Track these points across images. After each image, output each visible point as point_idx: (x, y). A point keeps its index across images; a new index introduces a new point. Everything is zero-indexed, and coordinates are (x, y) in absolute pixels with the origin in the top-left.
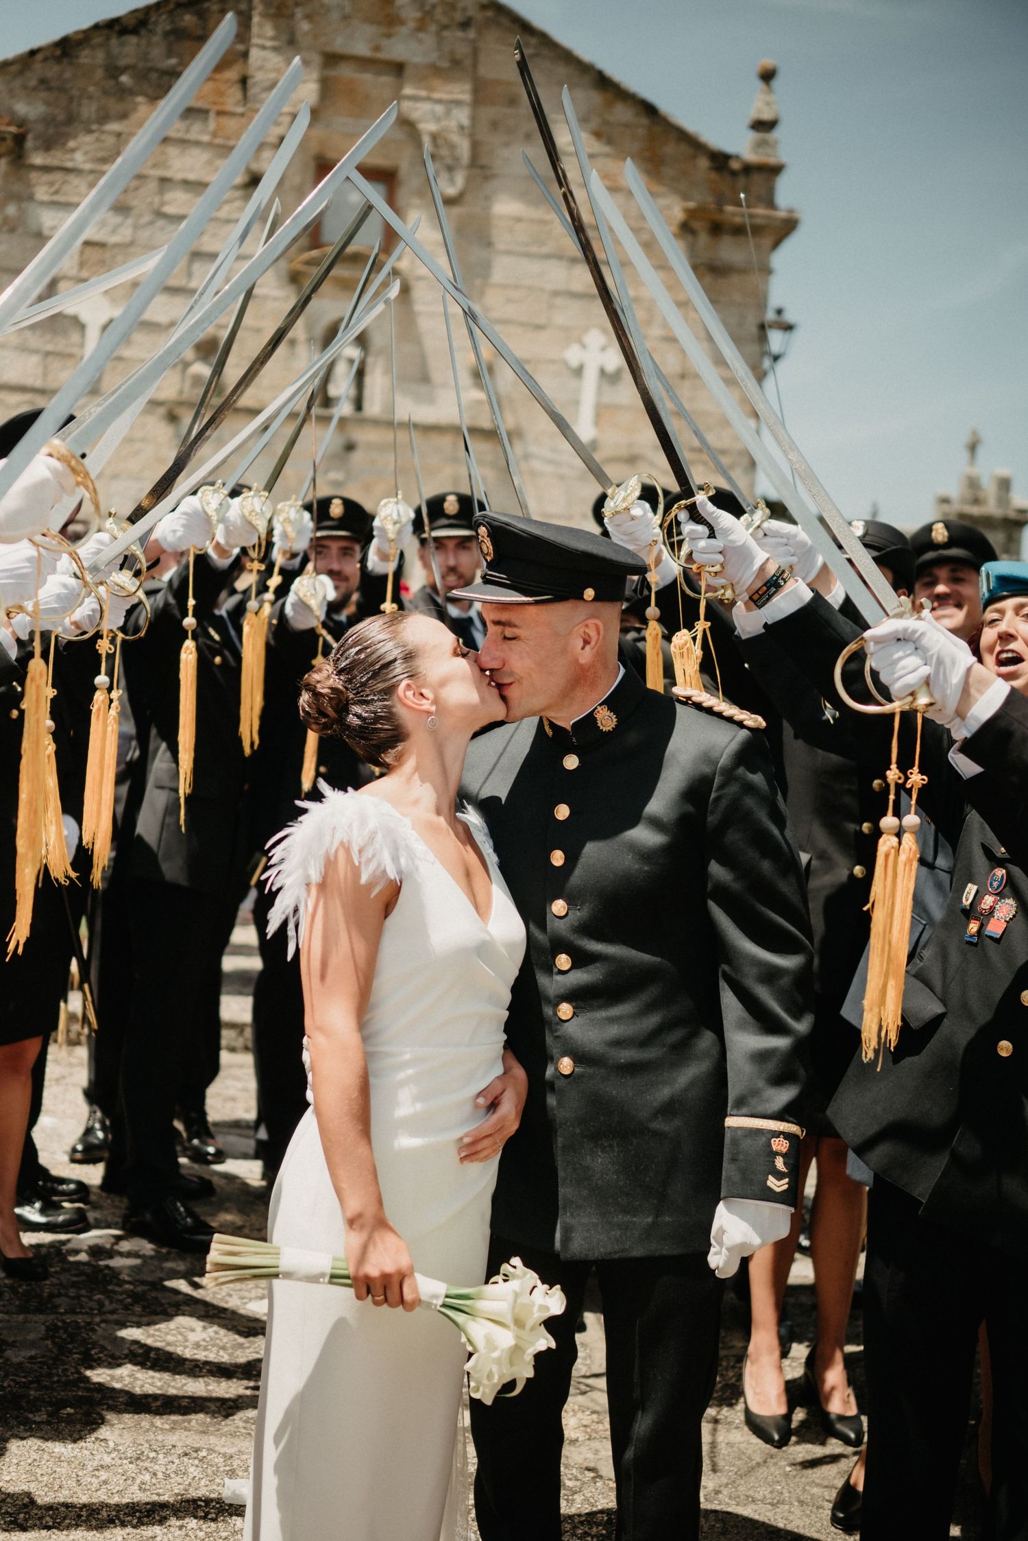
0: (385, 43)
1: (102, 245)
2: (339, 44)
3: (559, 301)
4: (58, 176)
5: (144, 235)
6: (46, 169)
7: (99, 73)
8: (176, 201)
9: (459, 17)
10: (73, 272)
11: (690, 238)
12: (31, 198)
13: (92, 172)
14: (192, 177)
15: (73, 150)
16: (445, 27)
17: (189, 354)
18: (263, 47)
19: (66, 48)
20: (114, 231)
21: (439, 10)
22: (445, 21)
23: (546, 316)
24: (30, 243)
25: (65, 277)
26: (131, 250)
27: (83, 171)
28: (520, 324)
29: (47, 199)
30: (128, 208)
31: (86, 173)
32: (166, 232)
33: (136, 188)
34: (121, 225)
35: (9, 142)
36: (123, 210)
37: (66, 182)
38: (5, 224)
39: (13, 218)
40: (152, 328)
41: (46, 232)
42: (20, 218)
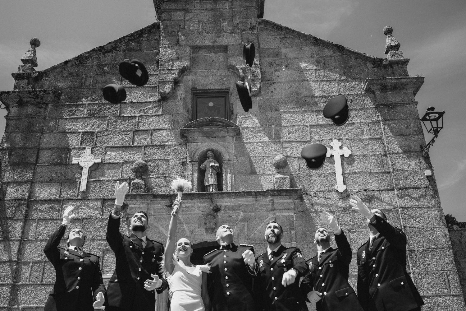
0: (217, 39)
1: (93, 133)
2: (198, 42)
3: (314, 130)
4: (74, 108)
5: (111, 127)
7: (95, 67)
8: (128, 111)
9: (249, 26)
10: (78, 146)
11: (372, 95)
12: (62, 118)
13: (89, 104)
14: (134, 101)
15: (81, 97)
16: (244, 30)
17: (133, 175)
18: (165, 47)
19: (81, 60)
20: (98, 127)
21: (240, 25)
22: (243, 28)
23: (309, 137)
24: (59, 136)
25: (74, 148)
26: (106, 133)
27: (85, 104)
28: (297, 142)
29: (68, 117)
30: (106, 117)
31: (87, 105)
32: (123, 124)
33: (109, 108)
34: (102, 124)
35: (51, 95)
36: (103, 118)
37: (77, 110)
38: (48, 130)
39: (52, 127)
40: (115, 165)
41: (67, 131)
42: (55, 127)
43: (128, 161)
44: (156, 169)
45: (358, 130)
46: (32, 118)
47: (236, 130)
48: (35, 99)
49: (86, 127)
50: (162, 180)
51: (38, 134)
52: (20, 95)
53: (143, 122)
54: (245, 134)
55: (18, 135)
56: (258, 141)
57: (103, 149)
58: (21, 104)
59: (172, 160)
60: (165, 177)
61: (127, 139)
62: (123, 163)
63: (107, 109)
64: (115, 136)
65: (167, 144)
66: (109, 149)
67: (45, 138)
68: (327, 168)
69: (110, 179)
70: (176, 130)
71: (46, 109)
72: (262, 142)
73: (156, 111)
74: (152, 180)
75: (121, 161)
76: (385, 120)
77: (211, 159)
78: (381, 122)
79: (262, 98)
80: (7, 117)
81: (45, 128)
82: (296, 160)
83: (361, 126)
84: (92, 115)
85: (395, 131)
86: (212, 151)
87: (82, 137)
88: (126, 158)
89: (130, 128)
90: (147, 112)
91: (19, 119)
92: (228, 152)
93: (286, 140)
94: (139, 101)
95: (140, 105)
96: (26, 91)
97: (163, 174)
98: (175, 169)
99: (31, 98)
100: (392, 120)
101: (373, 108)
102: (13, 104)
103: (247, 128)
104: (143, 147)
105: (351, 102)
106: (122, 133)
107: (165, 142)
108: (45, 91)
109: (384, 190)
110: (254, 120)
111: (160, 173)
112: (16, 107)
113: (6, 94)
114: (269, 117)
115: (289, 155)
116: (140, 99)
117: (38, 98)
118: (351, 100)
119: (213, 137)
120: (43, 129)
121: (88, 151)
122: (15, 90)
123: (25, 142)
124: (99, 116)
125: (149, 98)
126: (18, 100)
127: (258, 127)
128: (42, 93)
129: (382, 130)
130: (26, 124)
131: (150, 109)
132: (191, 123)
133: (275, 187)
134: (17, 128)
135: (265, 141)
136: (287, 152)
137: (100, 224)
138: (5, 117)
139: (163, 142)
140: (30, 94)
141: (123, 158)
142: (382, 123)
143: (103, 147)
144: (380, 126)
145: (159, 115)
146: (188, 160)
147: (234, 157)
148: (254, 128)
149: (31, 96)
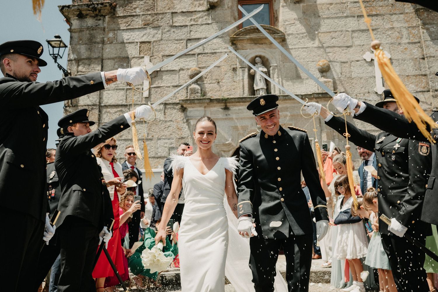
1: (149, 42)
3: (355, 35)
4: (130, 19)
5: (166, 36)
6: (125, 17)
8: (179, 20)
10: (137, 55)
12: (119, 29)
13: (143, 15)
14: (184, 10)
15: (135, 8)
20: (154, 37)
23: (351, 42)
24: (119, 46)
25: (134, 57)
26: (161, 42)
27: (140, 15)
28: (340, 47)
29: (125, 28)
30: (159, 27)
31: (141, 16)
32: (176, 33)
33: (162, 18)
34: (156, 33)
35: (108, 7)
36: (157, 27)
37: (133, 21)
38: (109, 41)
39: (112, 38)
40: (172, 72)
41: (125, 41)
42: (114, 37)
43: (184, 68)
44: (209, 75)
45: (398, 34)
46: (93, 30)
47: (283, 36)
48: (93, 11)
49: (143, 36)
50: (216, 85)
51: (100, 45)
52: (80, 8)
53: (195, 30)
54: (290, 40)
55: (82, 46)
56: (303, 46)
57: (160, 58)
58: (81, 16)
59: (223, 67)
60: (218, 82)
61: (181, 48)
62: (180, 70)
63: (160, 19)
64: (169, 45)
65: (218, 51)
66: (165, 57)
67: (106, 49)
68: (368, 71)
69: (169, 85)
70: (226, 38)
71: (104, 21)
72: (306, 48)
73: (206, 19)
74: (207, 85)
75: (177, 68)
76: (424, 24)
77: (259, 65)
78: (420, 27)
79: (305, 4)
80: (70, 30)
81: (105, 39)
82: (338, 64)
83: (401, 31)
84: (147, 25)
85: (433, 35)
86: (260, 57)
87: (140, 47)
88: (181, 66)
89: (183, 37)
90: (197, 21)
91: (81, 31)
92: (275, 58)
93: (329, 45)
94: (189, 11)
95: (190, 14)
96: (85, 5)
97: (217, 79)
98: (226, 75)
99: (89, 10)
100: (431, 24)
101: (413, 12)
102: (74, 17)
103: (292, 34)
104: (196, 55)
105: (392, 7)
106: (176, 42)
107: (216, 49)
108: (102, 4)
109: (420, 92)
110: (298, 26)
111: (213, 78)
112: (77, 19)
113: (67, 8)
114: (312, 24)
115: (332, 59)
116: (190, 8)
117: (96, 11)
118: (392, 4)
119: (260, 44)
120: (104, 40)
121: (147, 59)
122: (73, 3)
123: (89, 53)
124: (153, 26)
125: (199, 7)
126: (78, 13)
127: (303, 34)
128: (100, 6)
129: (421, 34)
130: (88, 35)
131: (200, 18)
132: (240, 31)
133: (320, 90)
134: (81, 40)
135: (309, 46)
136: (329, 57)
137: (164, 126)
138: (68, 30)
139: (214, 50)
140: (89, 7)
141: (179, 65)
142: (422, 28)
143: (160, 56)
144: (419, 31)
145: (208, 24)
146: (238, 66)
147: (281, 63)
148: (298, 34)
149: (89, 9)
